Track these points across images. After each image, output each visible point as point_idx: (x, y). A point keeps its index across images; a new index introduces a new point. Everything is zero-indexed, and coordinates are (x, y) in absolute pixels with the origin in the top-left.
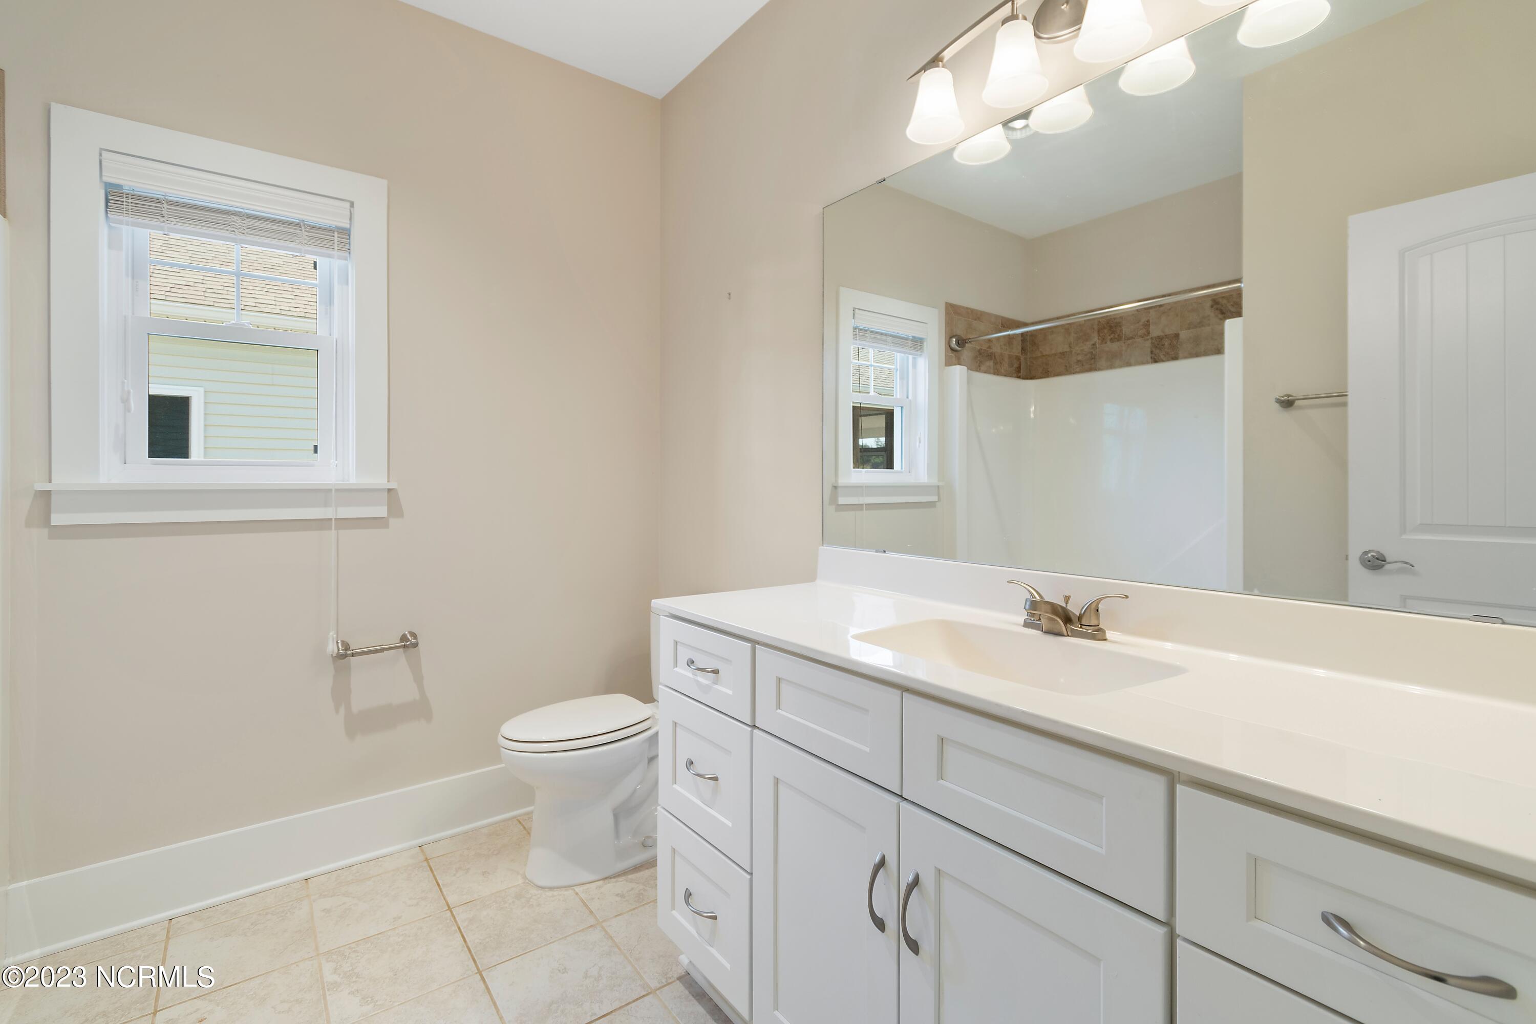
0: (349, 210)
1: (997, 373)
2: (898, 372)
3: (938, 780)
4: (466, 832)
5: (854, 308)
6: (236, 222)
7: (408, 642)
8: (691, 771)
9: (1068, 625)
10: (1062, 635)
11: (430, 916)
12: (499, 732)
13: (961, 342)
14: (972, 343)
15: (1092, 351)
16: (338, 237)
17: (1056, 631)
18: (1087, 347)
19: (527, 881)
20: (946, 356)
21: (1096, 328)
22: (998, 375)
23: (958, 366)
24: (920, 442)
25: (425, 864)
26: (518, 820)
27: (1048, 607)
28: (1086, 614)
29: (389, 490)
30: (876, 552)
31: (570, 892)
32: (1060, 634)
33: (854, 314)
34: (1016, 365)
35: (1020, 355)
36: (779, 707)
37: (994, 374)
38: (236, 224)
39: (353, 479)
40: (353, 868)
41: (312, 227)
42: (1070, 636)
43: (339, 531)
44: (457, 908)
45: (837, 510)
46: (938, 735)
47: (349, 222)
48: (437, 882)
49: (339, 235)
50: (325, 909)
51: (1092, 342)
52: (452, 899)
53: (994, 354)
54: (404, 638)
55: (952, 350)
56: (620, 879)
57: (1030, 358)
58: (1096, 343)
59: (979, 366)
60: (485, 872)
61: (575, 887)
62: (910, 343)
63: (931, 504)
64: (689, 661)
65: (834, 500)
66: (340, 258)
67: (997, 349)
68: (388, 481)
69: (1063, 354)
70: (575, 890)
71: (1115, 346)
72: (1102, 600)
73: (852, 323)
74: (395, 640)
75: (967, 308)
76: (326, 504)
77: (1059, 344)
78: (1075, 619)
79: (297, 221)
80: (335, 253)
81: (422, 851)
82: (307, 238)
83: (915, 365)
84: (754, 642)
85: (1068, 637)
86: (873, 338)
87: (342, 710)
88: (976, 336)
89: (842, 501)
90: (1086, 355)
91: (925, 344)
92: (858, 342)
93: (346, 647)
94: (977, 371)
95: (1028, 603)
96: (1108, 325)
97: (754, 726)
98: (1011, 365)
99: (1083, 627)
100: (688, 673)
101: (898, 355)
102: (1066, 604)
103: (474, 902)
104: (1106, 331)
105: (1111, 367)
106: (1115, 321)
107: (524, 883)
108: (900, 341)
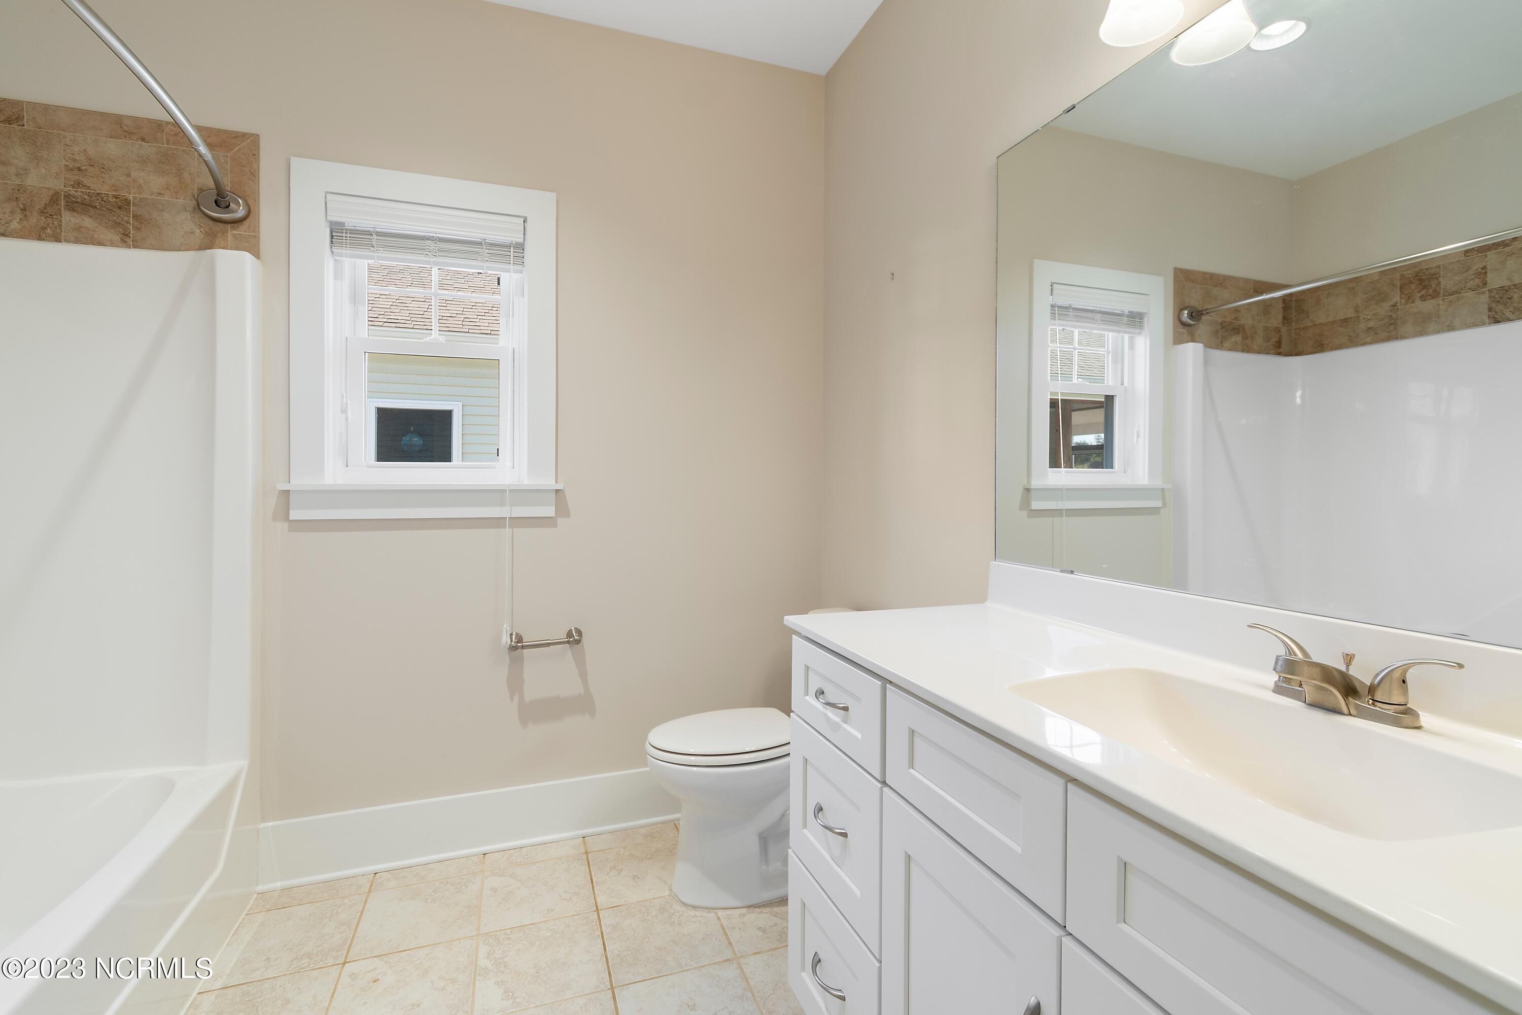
0: (523, 226)
1: (1247, 349)
2: (1110, 355)
3: (1118, 922)
4: (626, 830)
5: (1052, 283)
6: (430, 246)
7: (572, 638)
8: (818, 821)
9: (1350, 699)
10: (1340, 713)
11: (579, 915)
12: (646, 738)
13: (1196, 315)
14: (1212, 314)
15: (1390, 314)
16: (514, 249)
17: (1329, 705)
18: (1383, 309)
19: (673, 894)
20: (1174, 332)
21: (1398, 283)
22: (1248, 352)
23: (1191, 345)
24: (1138, 437)
25: (584, 857)
26: (675, 824)
27: (1316, 671)
28: (1382, 685)
29: (557, 491)
30: (1062, 571)
31: (711, 915)
32: (1336, 711)
33: (1052, 290)
34: (1275, 339)
35: (1280, 326)
36: (911, 765)
37: (1243, 352)
38: (430, 248)
39: (526, 481)
40: (524, 849)
41: (492, 245)
42: (1354, 716)
43: (514, 529)
44: (604, 910)
45: (1029, 516)
46: (1118, 857)
47: (523, 237)
48: (591, 879)
49: (515, 250)
50: (493, 888)
51: (1392, 303)
52: (602, 900)
53: (1243, 326)
54: (570, 634)
55: (1184, 324)
56: (765, 910)
57: (1295, 329)
58: (1396, 303)
59: (1222, 343)
60: (636, 876)
61: (717, 911)
62: (1125, 319)
63: (1153, 511)
64: (818, 691)
65: (1025, 503)
66: (515, 271)
67: (1246, 321)
68: (556, 483)
69: (1346, 320)
70: (717, 915)
71: (1428, 306)
72: (1411, 667)
73: (1050, 300)
74: (562, 636)
75: (1205, 273)
76: (502, 504)
77: (1339, 308)
78: (1363, 691)
79: (480, 240)
80: (511, 267)
81: (584, 843)
82: (488, 255)
83: (1132, 346)
84: (886, 681)
85: (1350, 717)
86: (1076, 316)
87: (516, 698)
88: (1216, 306)
89: (1036, 505)
90: (1382, 320)
91: (1146, 319)
92: (1057, 322)
93: (520, 639)
94: (1218, 348)
95: (1280, 663)
96: (1417, 278)
97: (884, 783)
98: (1267, 339)
99: (1377, 704)
100: (818, 705)
101: (1111, 334)
102: (1348, 666)
103: (620, 907)
104: (1413, 286)
105: (1422, 333)
106: (1428, 272)
107: (669, 895)
108: (1111, 318)
